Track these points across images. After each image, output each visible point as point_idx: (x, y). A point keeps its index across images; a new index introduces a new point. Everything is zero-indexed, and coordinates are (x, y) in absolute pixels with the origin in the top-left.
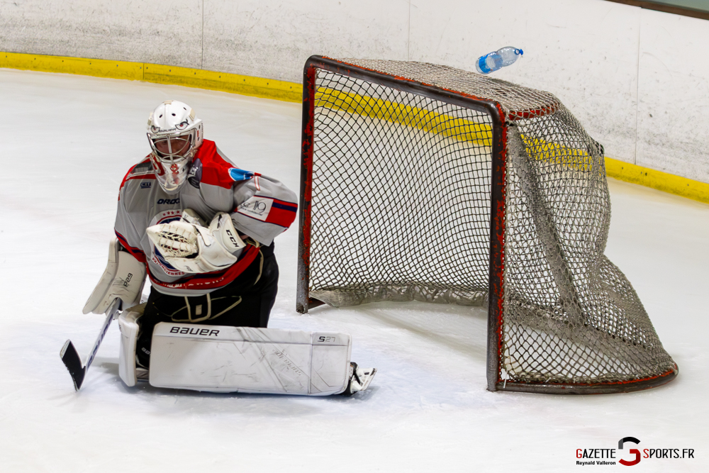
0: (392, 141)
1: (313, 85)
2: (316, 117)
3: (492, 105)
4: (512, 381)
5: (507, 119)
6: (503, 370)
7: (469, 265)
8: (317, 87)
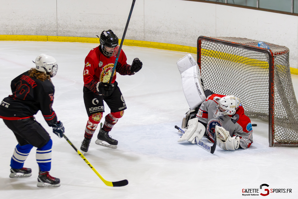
0: (225, 65)
1: (200, 46)
2: (201, 57)
3: (269, 51)
4: (277, 143)
5: (274, 55)
6: (274, 139)
7: (253, 107)
8: (202, 47)
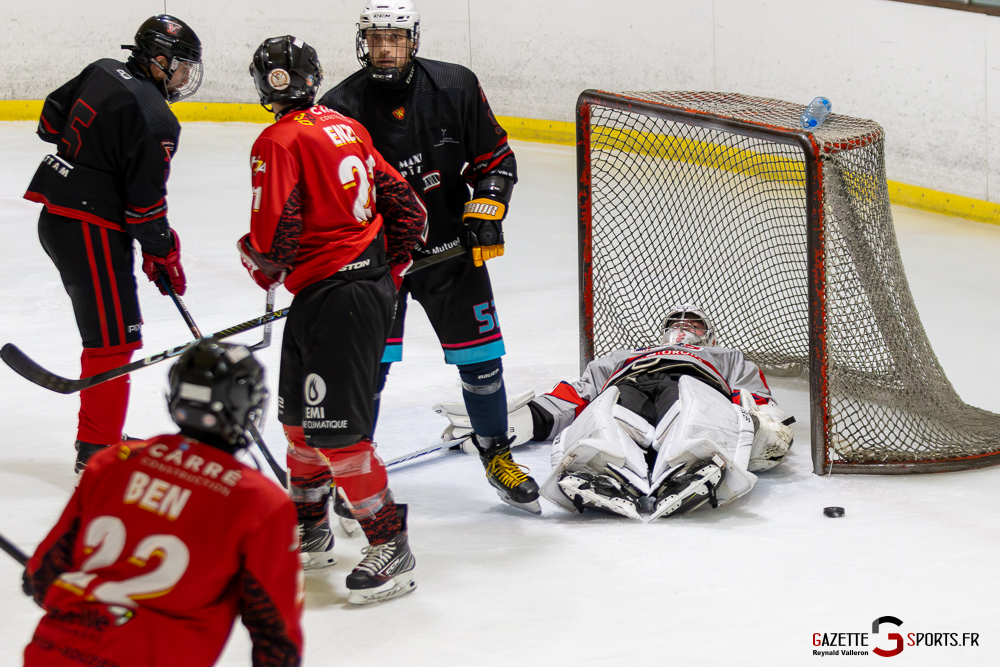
1: (588, 125)
2: (593, 163)
3: (804, 137)
4: (842, 462)
5: (821, 152)
6: (830, 449)
8: (592, 128)
